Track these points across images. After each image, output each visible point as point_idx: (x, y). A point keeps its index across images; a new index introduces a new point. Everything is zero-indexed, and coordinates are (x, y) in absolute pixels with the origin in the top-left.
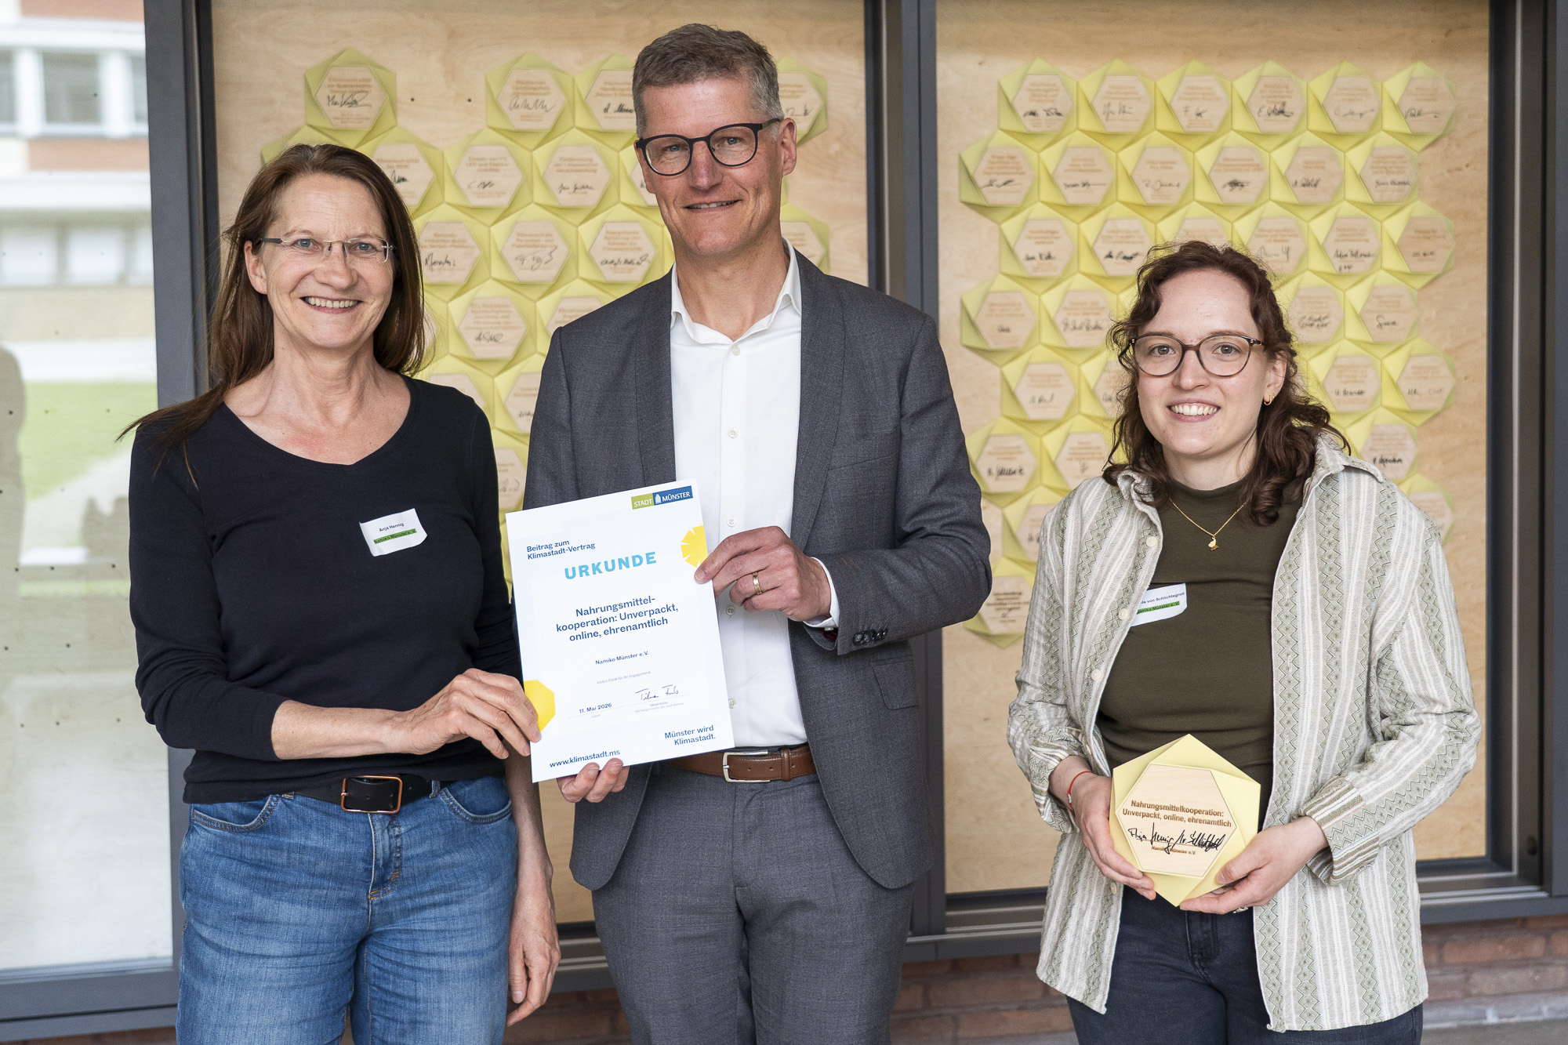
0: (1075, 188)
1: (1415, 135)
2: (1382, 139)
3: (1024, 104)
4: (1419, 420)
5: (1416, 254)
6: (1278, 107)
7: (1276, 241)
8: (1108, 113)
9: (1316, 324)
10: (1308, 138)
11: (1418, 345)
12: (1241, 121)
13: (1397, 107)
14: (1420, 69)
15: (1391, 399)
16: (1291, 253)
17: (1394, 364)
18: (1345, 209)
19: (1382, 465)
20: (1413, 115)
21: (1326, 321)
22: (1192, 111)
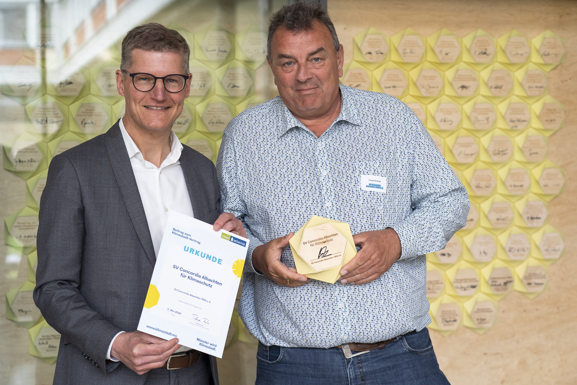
0: (390, 89)
1: (546, 64)
2: (531, 66)
3: (365, 49)
4: (548, 199)
5: (547, 121)
6: (484, 51)
7: (483, 114)
8: (405, 53)
9: (501, 153)
10: (497, 66)
11: (548, 163)
12: (466, 57)
13: (538, 51)
14: (548, 34)
15: (535, 189)
16: (490, 120)
17: (536, 172)
18: (514, 99)
19: (531, 220)
20: (545, 55)
21: (505, 152)
22: (444, 52)
